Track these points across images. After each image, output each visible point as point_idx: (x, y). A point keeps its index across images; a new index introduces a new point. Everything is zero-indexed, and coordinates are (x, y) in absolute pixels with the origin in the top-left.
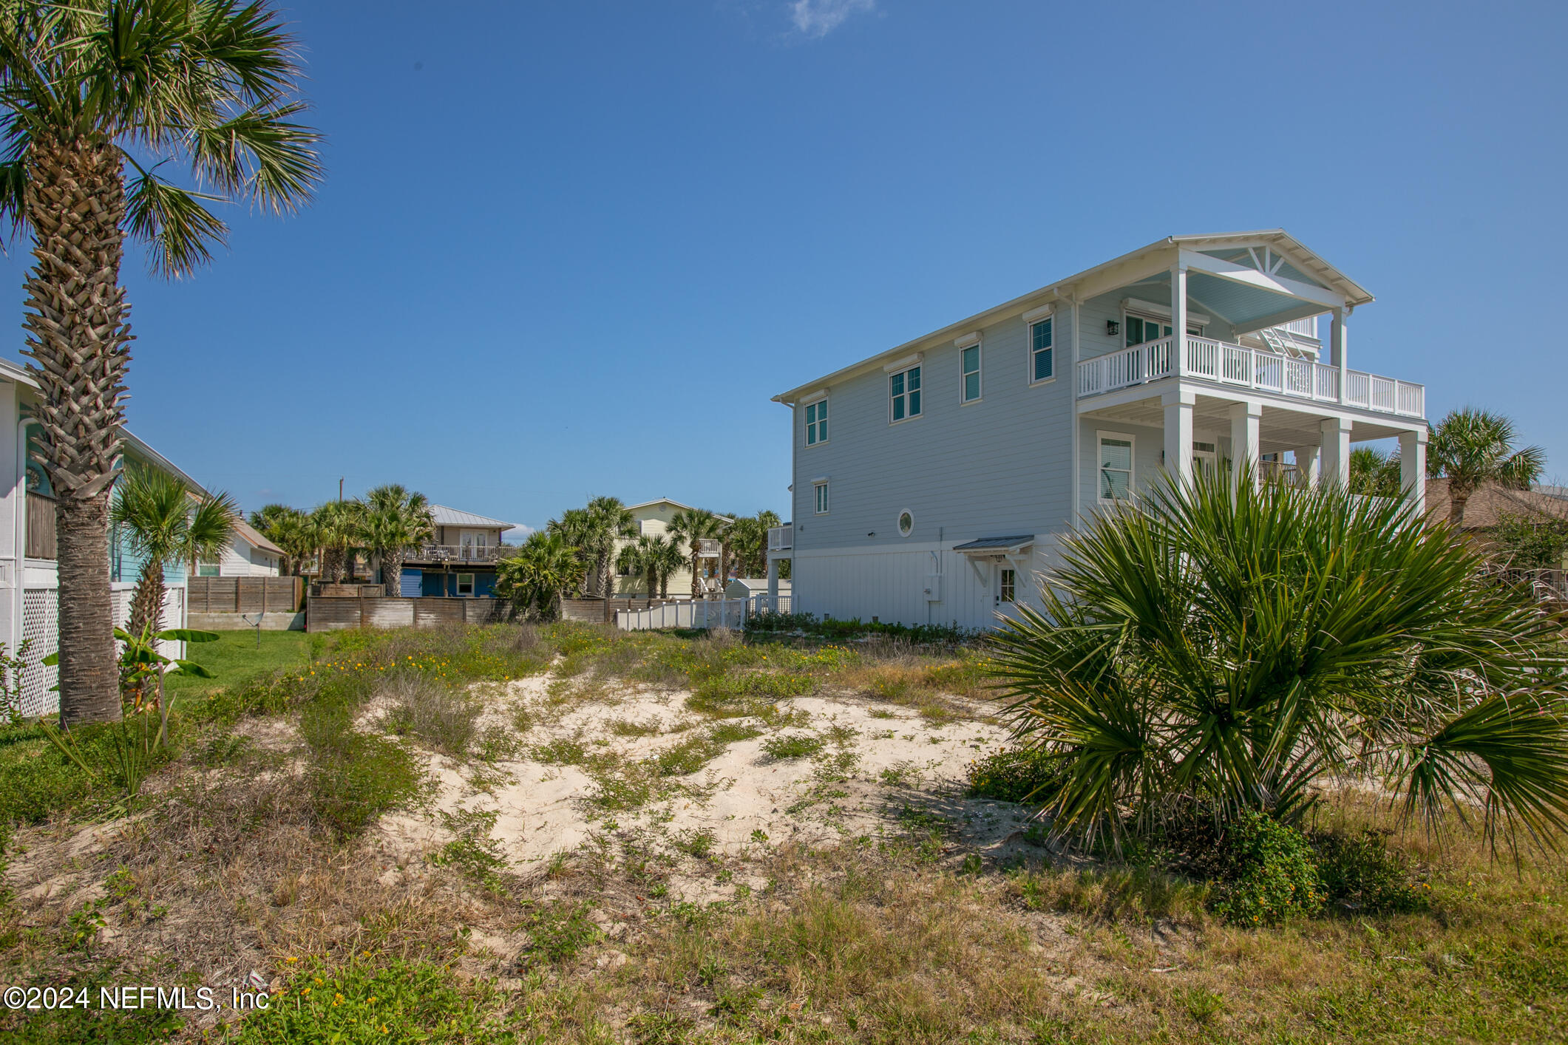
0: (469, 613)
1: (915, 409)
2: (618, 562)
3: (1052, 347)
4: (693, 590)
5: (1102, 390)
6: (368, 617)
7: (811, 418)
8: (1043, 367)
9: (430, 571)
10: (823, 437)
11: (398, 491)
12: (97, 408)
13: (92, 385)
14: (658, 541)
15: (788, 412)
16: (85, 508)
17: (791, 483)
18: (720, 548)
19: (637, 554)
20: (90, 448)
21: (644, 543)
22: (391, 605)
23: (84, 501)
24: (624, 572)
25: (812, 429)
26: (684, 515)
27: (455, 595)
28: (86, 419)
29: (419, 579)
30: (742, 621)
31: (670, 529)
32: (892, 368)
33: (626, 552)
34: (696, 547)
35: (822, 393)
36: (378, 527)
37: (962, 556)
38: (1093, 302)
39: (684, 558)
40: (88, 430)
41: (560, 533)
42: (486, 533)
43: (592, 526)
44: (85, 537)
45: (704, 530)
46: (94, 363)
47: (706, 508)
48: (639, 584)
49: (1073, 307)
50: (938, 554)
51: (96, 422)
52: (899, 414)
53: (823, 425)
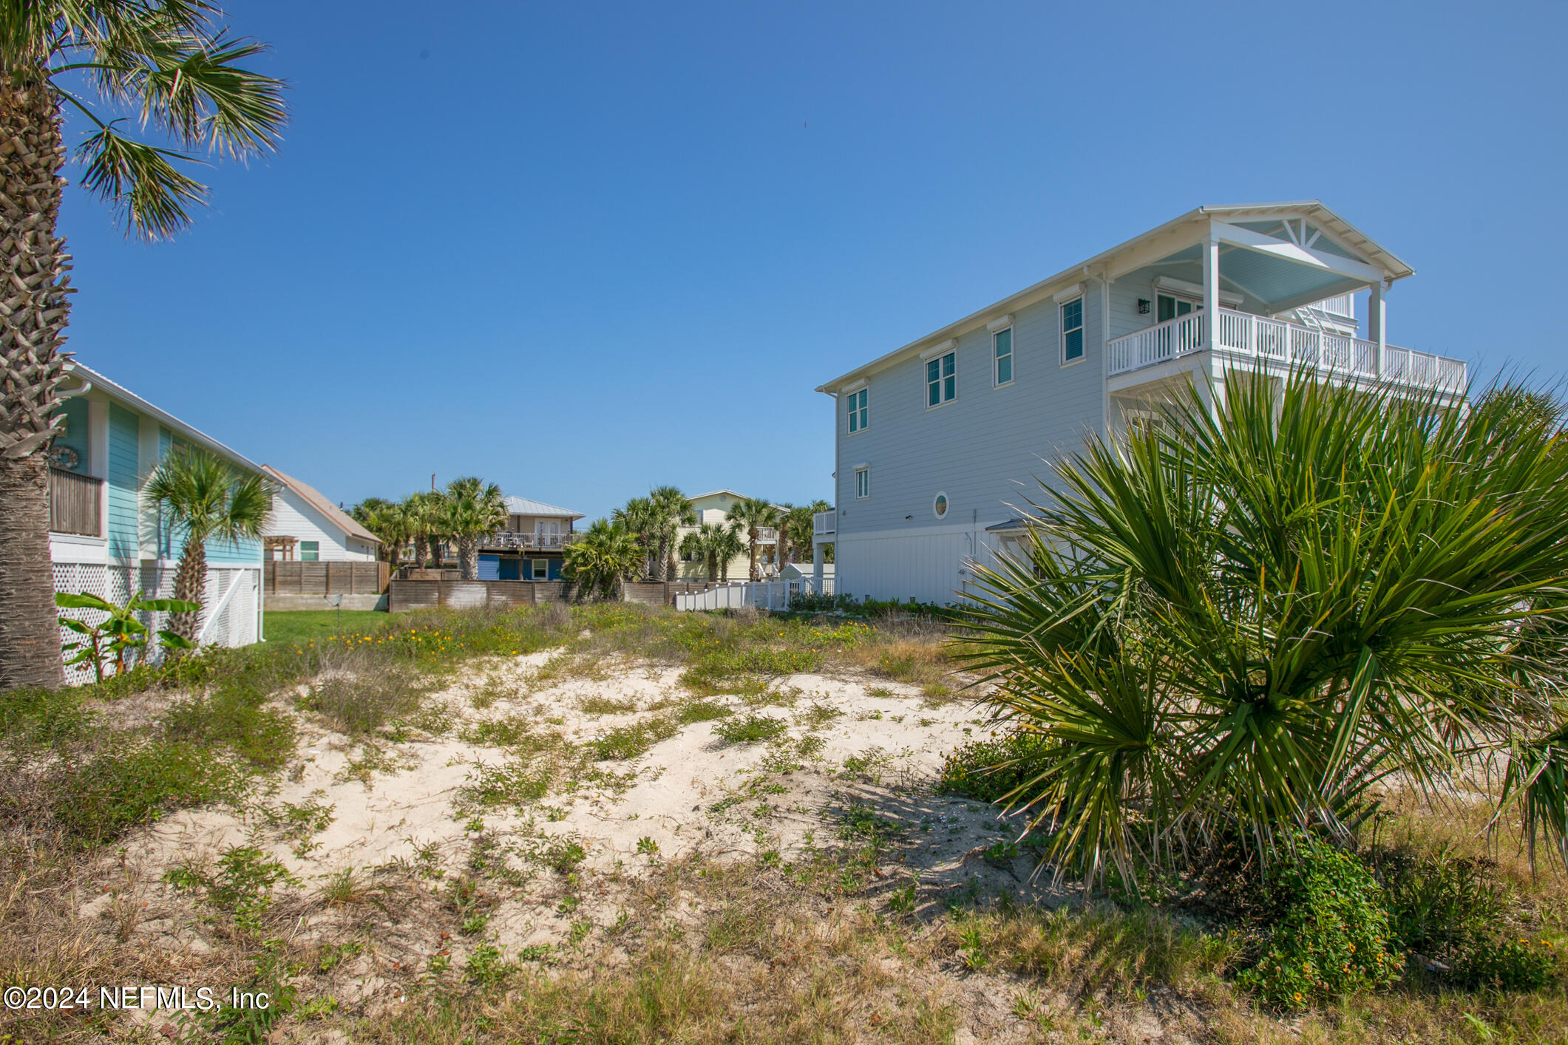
0: (538, 595)
1: (950, 394)
2: (681, 548)
3: (1083, 326)
4: (751, 575)
5: (1133, 368)
6: (445, 599)
7: (853, 407)
8: (1074, 348)
9: (507, 557)
10: (864, 424)
11: (475, 483)
12: (28, 362)
13: (21, 338)
14: (718, 529)
15: (831, 401)
16: (18, 468)
17: (834, 470)
18: (778, 535)
19: (698, 541)
20: (20, 404)
21: (705, 530)
22: (466, 587)
23: (16, 461)
24: (687, 558)
25: (853, 417)
26: (742, 504)
27: (530, 578)
28: (15, 374)
29: (496, 564)
30: (787, 602)
31: (729, 518)
32: (928, 354)
33: (688, 539)
34: (753, 535)
35: (862, 382)
36: (453, 515)
37: (994, 537)
38: (1123, 281)
39: (743, 545)
40: (18, 385)
41: (624, 521)
42: (559, 522)
43: (653, 514)
44: (18, 499)
45: (761, 518)
46: (23, 314)
47: (762, 498)
48: (701, 570)
49: (1103, 286)
50: (972, 535)
51: (28, 377)
52: (934, 400)
53: (864, 413)
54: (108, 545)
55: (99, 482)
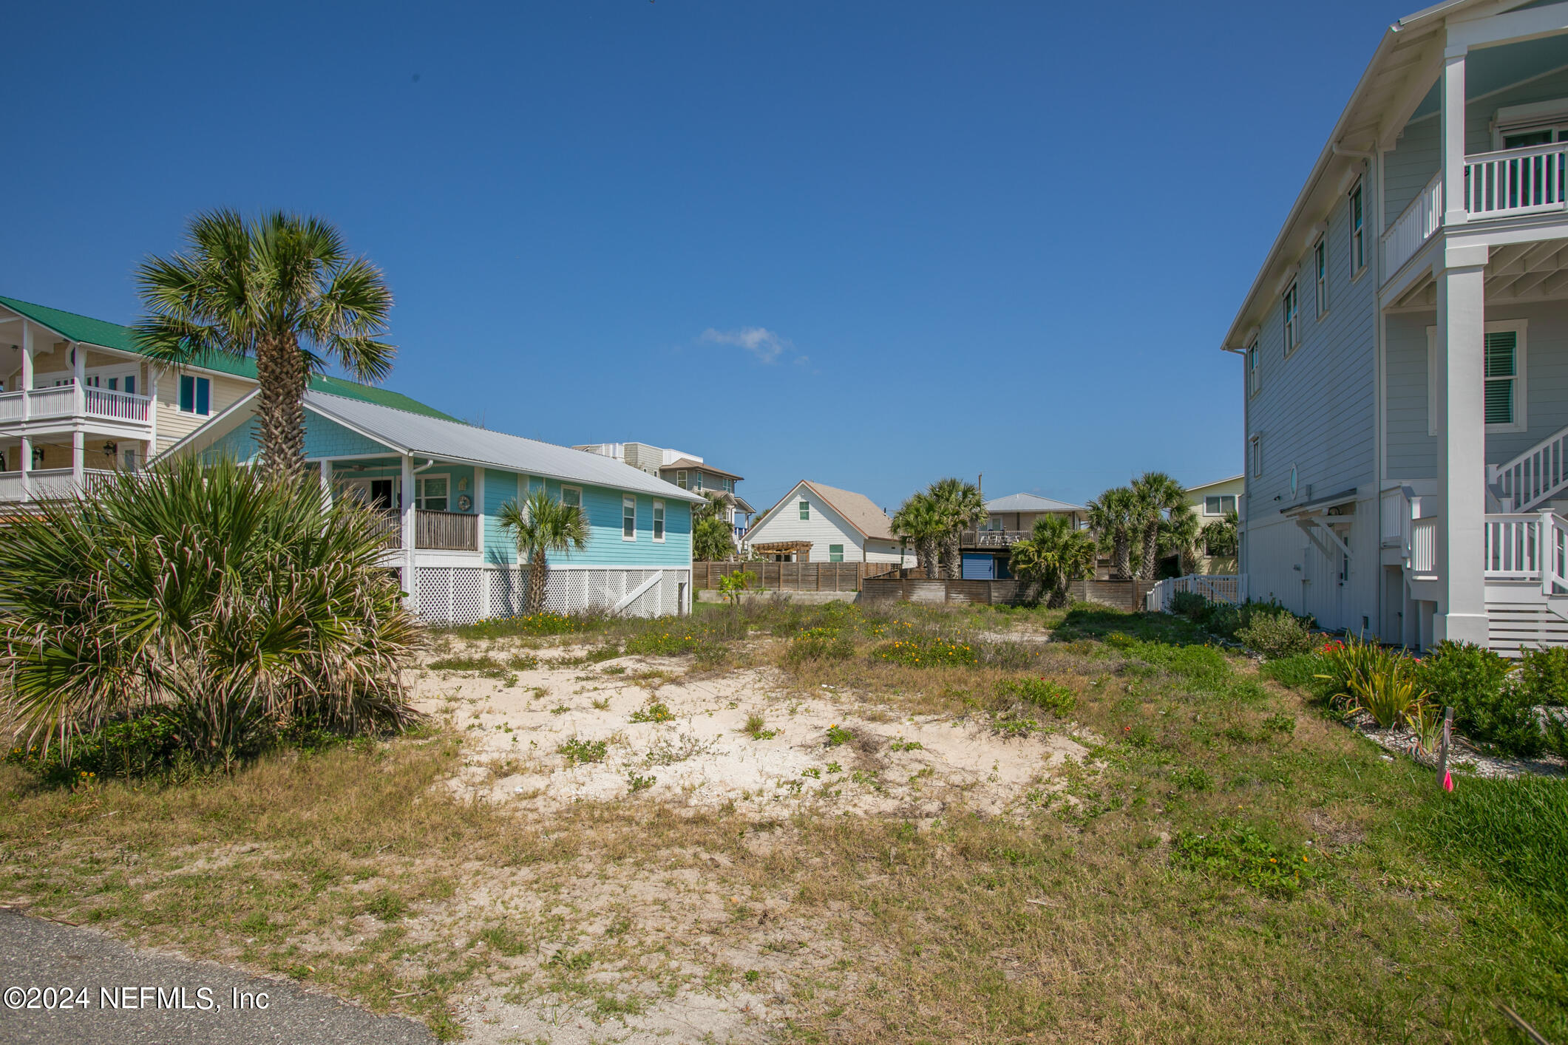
3: (1363, 223)
7: (1253, 364)
9: (1001, 555)
25: (1254, 376)
29: (989, 563)
32: (1282, 288)
36: (916, 517)
52: (1290, 345)
54: (483, 556)
55: (477, 516)
